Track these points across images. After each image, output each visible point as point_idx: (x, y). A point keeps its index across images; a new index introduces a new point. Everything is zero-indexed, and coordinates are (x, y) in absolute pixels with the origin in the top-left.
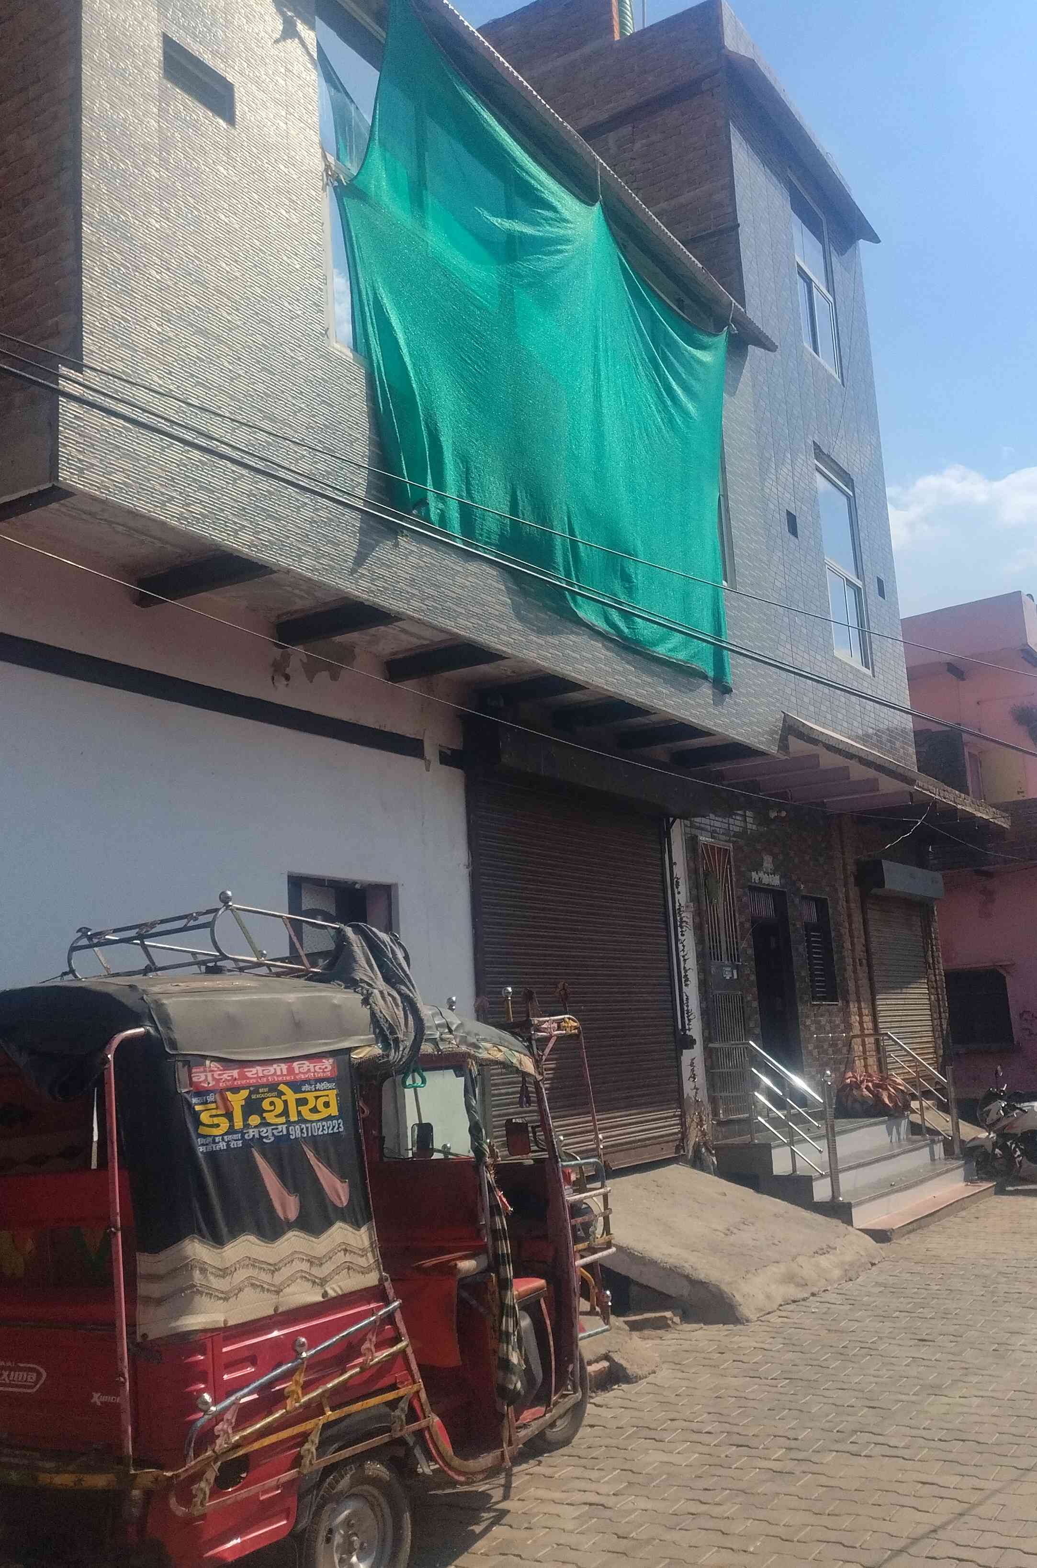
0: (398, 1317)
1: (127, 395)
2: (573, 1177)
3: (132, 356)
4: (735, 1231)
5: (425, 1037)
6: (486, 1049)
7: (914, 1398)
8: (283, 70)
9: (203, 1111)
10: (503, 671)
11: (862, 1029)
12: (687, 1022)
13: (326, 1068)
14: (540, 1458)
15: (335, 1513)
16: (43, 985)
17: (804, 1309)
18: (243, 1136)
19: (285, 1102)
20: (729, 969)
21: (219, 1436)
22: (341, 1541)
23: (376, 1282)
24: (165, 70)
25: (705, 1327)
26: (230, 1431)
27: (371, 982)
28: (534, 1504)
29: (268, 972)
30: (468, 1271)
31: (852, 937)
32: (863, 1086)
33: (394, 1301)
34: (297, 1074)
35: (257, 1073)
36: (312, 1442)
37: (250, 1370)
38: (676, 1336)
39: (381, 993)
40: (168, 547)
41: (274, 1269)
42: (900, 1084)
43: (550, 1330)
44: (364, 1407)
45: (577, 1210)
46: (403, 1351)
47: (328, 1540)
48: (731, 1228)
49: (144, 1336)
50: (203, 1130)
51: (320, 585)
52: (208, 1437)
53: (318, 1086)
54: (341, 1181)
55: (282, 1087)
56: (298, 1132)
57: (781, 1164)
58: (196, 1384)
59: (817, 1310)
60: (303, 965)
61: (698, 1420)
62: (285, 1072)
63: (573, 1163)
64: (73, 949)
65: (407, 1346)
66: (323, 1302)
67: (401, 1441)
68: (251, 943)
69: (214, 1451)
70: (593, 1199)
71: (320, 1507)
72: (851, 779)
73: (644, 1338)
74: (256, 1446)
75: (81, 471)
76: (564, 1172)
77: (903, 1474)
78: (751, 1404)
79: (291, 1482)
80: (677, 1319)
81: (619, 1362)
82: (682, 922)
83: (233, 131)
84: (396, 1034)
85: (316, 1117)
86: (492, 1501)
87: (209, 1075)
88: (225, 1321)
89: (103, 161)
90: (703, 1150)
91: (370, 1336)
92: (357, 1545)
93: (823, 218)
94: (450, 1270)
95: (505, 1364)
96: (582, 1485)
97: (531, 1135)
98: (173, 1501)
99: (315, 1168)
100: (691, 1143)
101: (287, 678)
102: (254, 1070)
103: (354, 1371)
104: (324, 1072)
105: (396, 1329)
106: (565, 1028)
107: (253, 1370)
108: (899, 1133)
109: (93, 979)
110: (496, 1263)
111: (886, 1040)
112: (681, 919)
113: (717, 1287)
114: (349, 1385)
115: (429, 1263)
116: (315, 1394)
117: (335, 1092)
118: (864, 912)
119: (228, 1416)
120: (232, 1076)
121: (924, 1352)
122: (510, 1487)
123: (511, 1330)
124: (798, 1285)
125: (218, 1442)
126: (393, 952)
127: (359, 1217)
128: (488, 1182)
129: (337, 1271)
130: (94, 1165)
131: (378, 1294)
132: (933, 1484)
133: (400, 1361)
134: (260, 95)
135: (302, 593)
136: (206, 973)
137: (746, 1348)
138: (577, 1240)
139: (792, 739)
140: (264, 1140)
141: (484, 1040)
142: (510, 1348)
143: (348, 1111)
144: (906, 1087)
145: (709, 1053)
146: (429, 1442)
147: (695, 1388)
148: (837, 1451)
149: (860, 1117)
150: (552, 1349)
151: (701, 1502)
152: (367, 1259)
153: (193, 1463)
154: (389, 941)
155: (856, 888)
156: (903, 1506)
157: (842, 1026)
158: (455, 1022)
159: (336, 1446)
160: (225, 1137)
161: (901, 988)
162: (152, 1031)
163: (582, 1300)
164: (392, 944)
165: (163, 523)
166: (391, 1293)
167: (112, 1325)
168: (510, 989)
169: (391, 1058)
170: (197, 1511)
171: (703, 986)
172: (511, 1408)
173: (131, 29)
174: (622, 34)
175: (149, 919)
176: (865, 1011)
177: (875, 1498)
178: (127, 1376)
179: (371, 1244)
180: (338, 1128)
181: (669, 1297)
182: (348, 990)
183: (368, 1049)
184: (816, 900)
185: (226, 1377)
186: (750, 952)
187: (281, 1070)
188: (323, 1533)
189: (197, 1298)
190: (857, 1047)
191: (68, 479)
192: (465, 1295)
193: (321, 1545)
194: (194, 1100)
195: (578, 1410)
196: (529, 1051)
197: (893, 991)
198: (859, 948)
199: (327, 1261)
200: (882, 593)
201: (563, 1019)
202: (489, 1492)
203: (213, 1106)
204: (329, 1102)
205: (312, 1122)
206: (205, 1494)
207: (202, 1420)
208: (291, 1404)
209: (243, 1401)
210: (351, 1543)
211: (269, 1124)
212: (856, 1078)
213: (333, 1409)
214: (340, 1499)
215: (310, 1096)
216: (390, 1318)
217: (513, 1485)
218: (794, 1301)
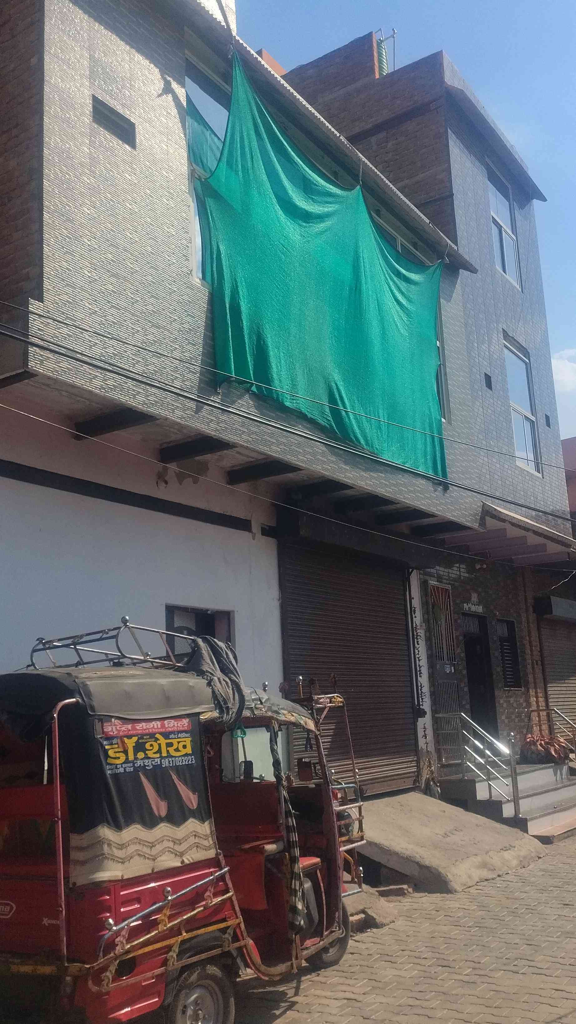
0: (227, 877)
1: (70, 315)
2: (339, 796)
3: (73, 291)
4: (451, 835)
5: (245, 707)
6: (284, 715)
7: (556, 939)
8: (165, 113)
9: (110, 749)
10: (302, 477)
11: (538, 706)
12: (421, 700)
13: (184, 724)
14: (319, 972)
15: (188, 996)
16: (16, 672)
17: (493, 885)
18: (134, 765)
19: (160, 745)
20: (449, 666)
21: (117, 945)
22: (191, 1013)
23: (214, 856)
24: (94, 117)
25: (429, 895)
26: (124, 942)
27: (212, 672)
28: (313, 999)
29: (151, 665)
30: (272, 851)
31: (531, 646)
32: (538, 743)
33: (225, 868)
34: (167, 728)
35: (142, 727)
36: (174, 951)
37: (137, 906)
38: (410, 900)
39: (219, 679)
40: (94, 404)
41: (152, 845)
42: (562, 743)
43: (323, 889)
44: (206, 931)
45: (341, 816)
46: (230, 898)
47: (184, 1012)
48: (447, 833)
49: (74, 884)
50: (109, 760)
51: (186, 427)
52: (111, 945)
53: (179, 735)
54: (193, 794)
55: (158, 736)
56: (167, 763)
57: (482, 793)
58: (104, 913)
59: (500, 886)
60: (171, 661)
61: (420, 950)
62: (159, 726)
63: (339, 786)
64: (34, 651)
65: (233, 895)
66: (181, 866)
67: (228, 954)
68: (140, 647)
69: (115, 954)
70: (352, 810)
71: (179, 991)
72: (528, 544)
73: (389, 901)
74: (140, 952)
75: (42, 361)
76: (332, 792)
77: (544, 984)
78: (453, 941)
79: (162, 975)
80: (410, 890)
81: (371, 915)
82: (417, 636)
83: (135, 152)
84: (228, 704)
85: (178, 754)
86: (288, 996)
87: (114, 728)
88: (122, 876)
89: (56, 174)
90: (432, 783)
91: (210, 888)
92: (201, 1016)
93: (509, 186)
94: (261, 850)
95: (294, 909)
96: (344, 988)
97: (313, 768)
98: (90, 983)
99: (178, 786)
100: (424, 779)
101: (166, 483)
102: (141, 725)
103: (200, 909)
104: (183, 727)
105: (226, 885)
106: (334, 702)
107: (139, 906)
108: (561, 775)
109: (46, 669)
110: (289, 846)
111: (553, 713)
112: (417, 634)
113: (437, 870)
114: (197, 917)
115: (247, 846)
116: (176, 922)
117: (190, 739)
118: (539, 629)
119: (123, 933)
120: (128, 728)
121: (566, 911)
122: (299, 989)
123: (297, 888)
124: (490, 870)
125: (117, 948)
126: (227, 654)
127: (204, 815)
128: (284, 797)
129: (190, 848)
130: (45, 782)
131: (214, 863)
132: (562, 991)
133: (228, 904)
134: (151, 129)
135: (176, 431)
136: (113, 666)
137: (453, 908)
138: (341, 835)
139: (488, 519)
140: (147, 767)
141: (283, 709)
142: (297, 900)
143: (198, 750)
144: (566, 744)
145: (435, 721)
146: (246, 955)
147: (419, 932)
148: (504, 971)
149: (536, 764)
150: (324, 902)
151: (416, 999)
152: (209, 842)
153: (102, 960)
154: (225, 647)
155: (535, 615)
156: (542, 1003)
157: (524, 705)
158: (265, 697)
159: (188, 955)
160: (123, 765)
161: (565, 680)
162: (80, 700)
163: (345, 873)
164: (226, 649)
165: (91, 392)
166: (223, 862)
167: (55, 877)
168: (301, 678)
169: (224, 719)
170: (104, 989)
171: (431, 677)
172: (298, 936)
173: (73, 93)
174: (380, 74)
175: (79, 634)
176: (540, 695)
177: (526, 998)
178: (63, 907)
179: (211, 832)
180: (191, 761)
181: (407, 876)
182: (199, 677)
183: (210, 713)
184: (508, 622)
185: (122, 910)
186: (463, 655)
187: (157, 725)
188: (180, 1008)
189: (106, 861)
190: (535, 719)
191: (34, 367)
192: (269, 865)
193: (179, 1015)
194: (105, 743)
195: (342, 943)
196: (312, 716)
197: (559, 682)
198: (536, 653)
199: (184, 842)
200: (548, 425)
201: (333, 696)
202: (286, 991)
203: (116, 746)
204: (186, 745)
205: (175, 757)
206: (109, 979)
207: (107, 934)
208: (161, 927)
209: (132, 924)
210: (198, 1015)
211: (149, 758)
212: (534, 739)
213: (187, 932)
214: (191, 987)
215: (175, 742)
216: (222, 878)
217: (301, 988)
218: (486, 880)
